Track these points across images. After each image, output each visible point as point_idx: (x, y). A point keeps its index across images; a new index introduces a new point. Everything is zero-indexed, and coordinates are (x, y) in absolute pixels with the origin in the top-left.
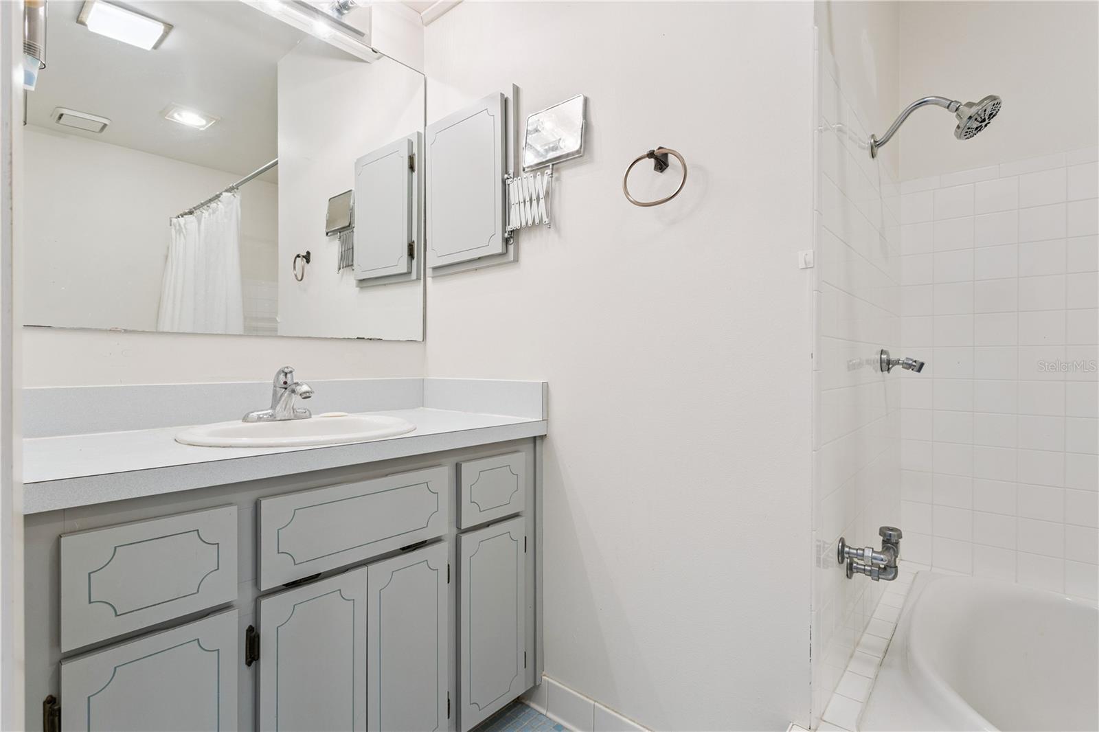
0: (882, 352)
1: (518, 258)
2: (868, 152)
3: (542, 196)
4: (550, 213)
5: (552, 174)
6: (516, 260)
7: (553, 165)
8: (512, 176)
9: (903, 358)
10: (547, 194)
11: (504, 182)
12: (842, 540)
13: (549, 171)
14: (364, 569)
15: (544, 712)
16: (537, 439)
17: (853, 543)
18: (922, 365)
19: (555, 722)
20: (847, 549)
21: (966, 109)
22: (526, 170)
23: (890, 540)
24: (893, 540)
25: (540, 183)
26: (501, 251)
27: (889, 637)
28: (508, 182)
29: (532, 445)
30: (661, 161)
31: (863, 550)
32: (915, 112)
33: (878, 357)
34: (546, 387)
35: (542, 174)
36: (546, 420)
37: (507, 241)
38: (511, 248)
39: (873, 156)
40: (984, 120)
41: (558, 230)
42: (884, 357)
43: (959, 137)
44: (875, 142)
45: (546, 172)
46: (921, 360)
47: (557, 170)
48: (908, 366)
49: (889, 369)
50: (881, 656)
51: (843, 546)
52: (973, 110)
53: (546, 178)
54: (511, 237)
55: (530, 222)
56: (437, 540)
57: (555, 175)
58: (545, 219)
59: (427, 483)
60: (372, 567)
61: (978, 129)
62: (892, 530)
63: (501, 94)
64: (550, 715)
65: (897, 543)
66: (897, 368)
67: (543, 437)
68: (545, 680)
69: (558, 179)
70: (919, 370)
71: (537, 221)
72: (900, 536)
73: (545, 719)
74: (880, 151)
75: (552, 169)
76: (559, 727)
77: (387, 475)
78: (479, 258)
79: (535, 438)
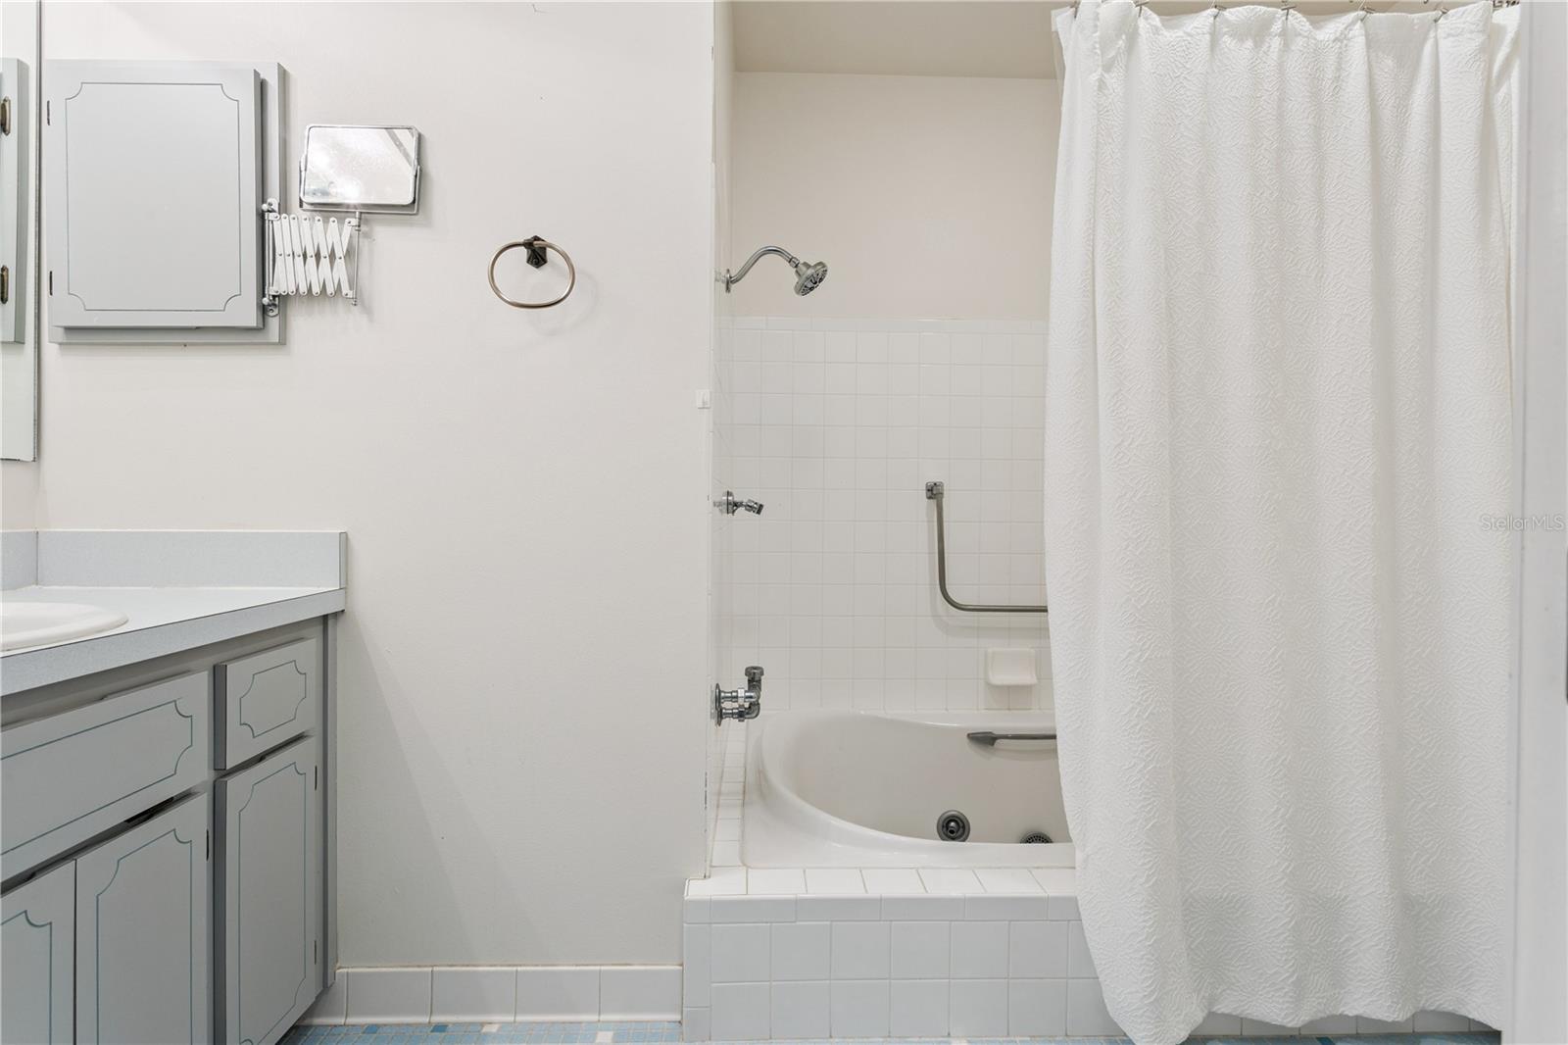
0: (729, 494)
1: (285, 339)
2: (724, 286)
3: (339, 253)
4: (353, 283)
5: (359, 226)
6: (283, 342)
7: (361, 213)
8: (277, 209)
9: (745, 501)
10: (349, 254)
11: (261, 216)
12: (718, 686)
13: (355, 222)
14: (69, 866)
15: (341, 1021)
16: (329, 617)
17: (726, 688)
18: (761, 506)
19: (363, 1026)
20: (723, 694)
21: (804, 269)
22: (305, 206)
23: (754, 679)
24: (757, 679)
25: (337, 235)
26: (255, 325)
27: (742, 780)
28: (271, 216)
29: (321, 627)
30: (537, 254)
31: (737, 692)
32: (766, 256)
33: (725, 498)
34: (344, 540)
35: (341, 221)
36: (344, 588)
37: (264, 310)
38: (274, 323)
39: (728, 289)
40: (816, 283)
41: (368, 311)
42: (730, 498)
43: (798, 293)
44: (731, 277)
45: (347, 220)
46: (760, 502)
47: (367, 222)
48: (750, 508)
49: (734, 511)
50: (741, 797)
51: (720, 692)
52: (810, 272)
53: (347, 230)
54: (273, 305)
55: (316, 289)
56: (185, 796)
57: (363, 228)
58: (345, 289)
59: (175, 701)
60: (83, 860)
61: (811, 289)
62: (755, 668)
63: (255, 71)
64: (351, 1020)
65: (760, 680)
66: (741, 510)
67: (337, 615)
68: (342, 974)
69: (367, 236)
70: (759, 512)
71: (330, 290)
72: (762, 674)
73: (345, 1030)
74: (733, 287)
75: (360, 219)
76: (372, 1029)
77: (102, 698)
78: (198, 328)
79: (325, 617)
